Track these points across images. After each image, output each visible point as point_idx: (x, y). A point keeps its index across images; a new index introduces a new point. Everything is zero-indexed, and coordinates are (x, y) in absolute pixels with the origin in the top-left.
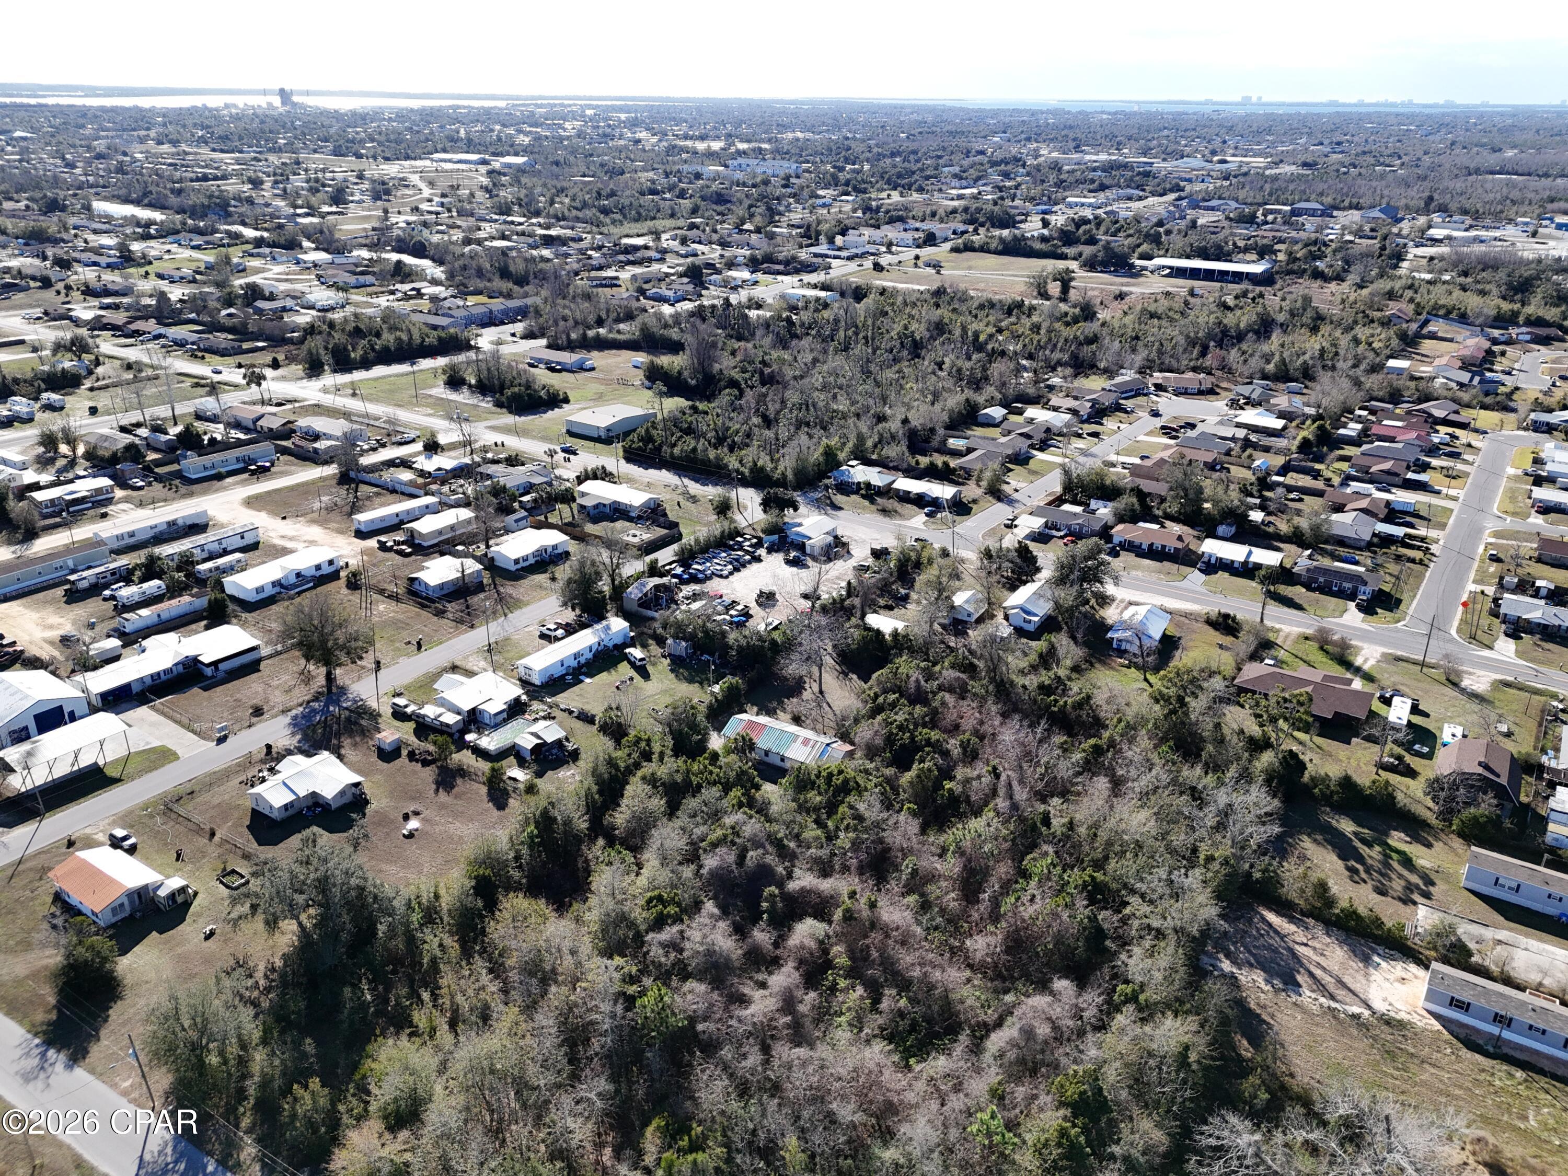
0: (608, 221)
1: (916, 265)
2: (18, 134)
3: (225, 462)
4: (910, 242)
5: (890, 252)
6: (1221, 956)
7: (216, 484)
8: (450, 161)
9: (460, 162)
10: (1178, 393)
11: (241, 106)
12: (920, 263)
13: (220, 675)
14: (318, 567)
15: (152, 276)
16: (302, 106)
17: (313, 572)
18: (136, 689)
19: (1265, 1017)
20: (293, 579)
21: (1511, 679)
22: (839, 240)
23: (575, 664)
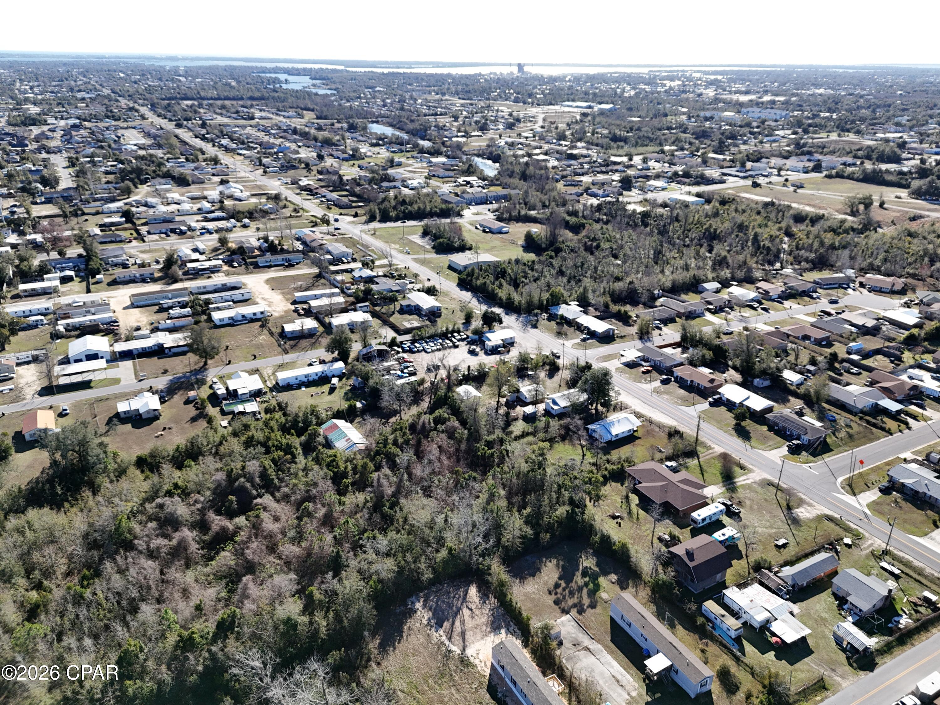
0: (615, 146)
1: (784, 185)
2: (378, 89)
3: (276, 260)
4: (801, 169)
5: (779, 175)
6: (422, 600)
7: (267, 269)
8: (571, 106)
9: (577, 107)
10: (872, 290)
11: (498, 73)
12: (788, 184)
13: (170, 353)
14: (255, 314)
15: (356, 166)
16: (527, 73)
17: (252, 316)
18: (135, 352)
19: (405, 635)
20: (240, 318)
21: (837, 516)
22: (749, 165)
23: (306, 380)
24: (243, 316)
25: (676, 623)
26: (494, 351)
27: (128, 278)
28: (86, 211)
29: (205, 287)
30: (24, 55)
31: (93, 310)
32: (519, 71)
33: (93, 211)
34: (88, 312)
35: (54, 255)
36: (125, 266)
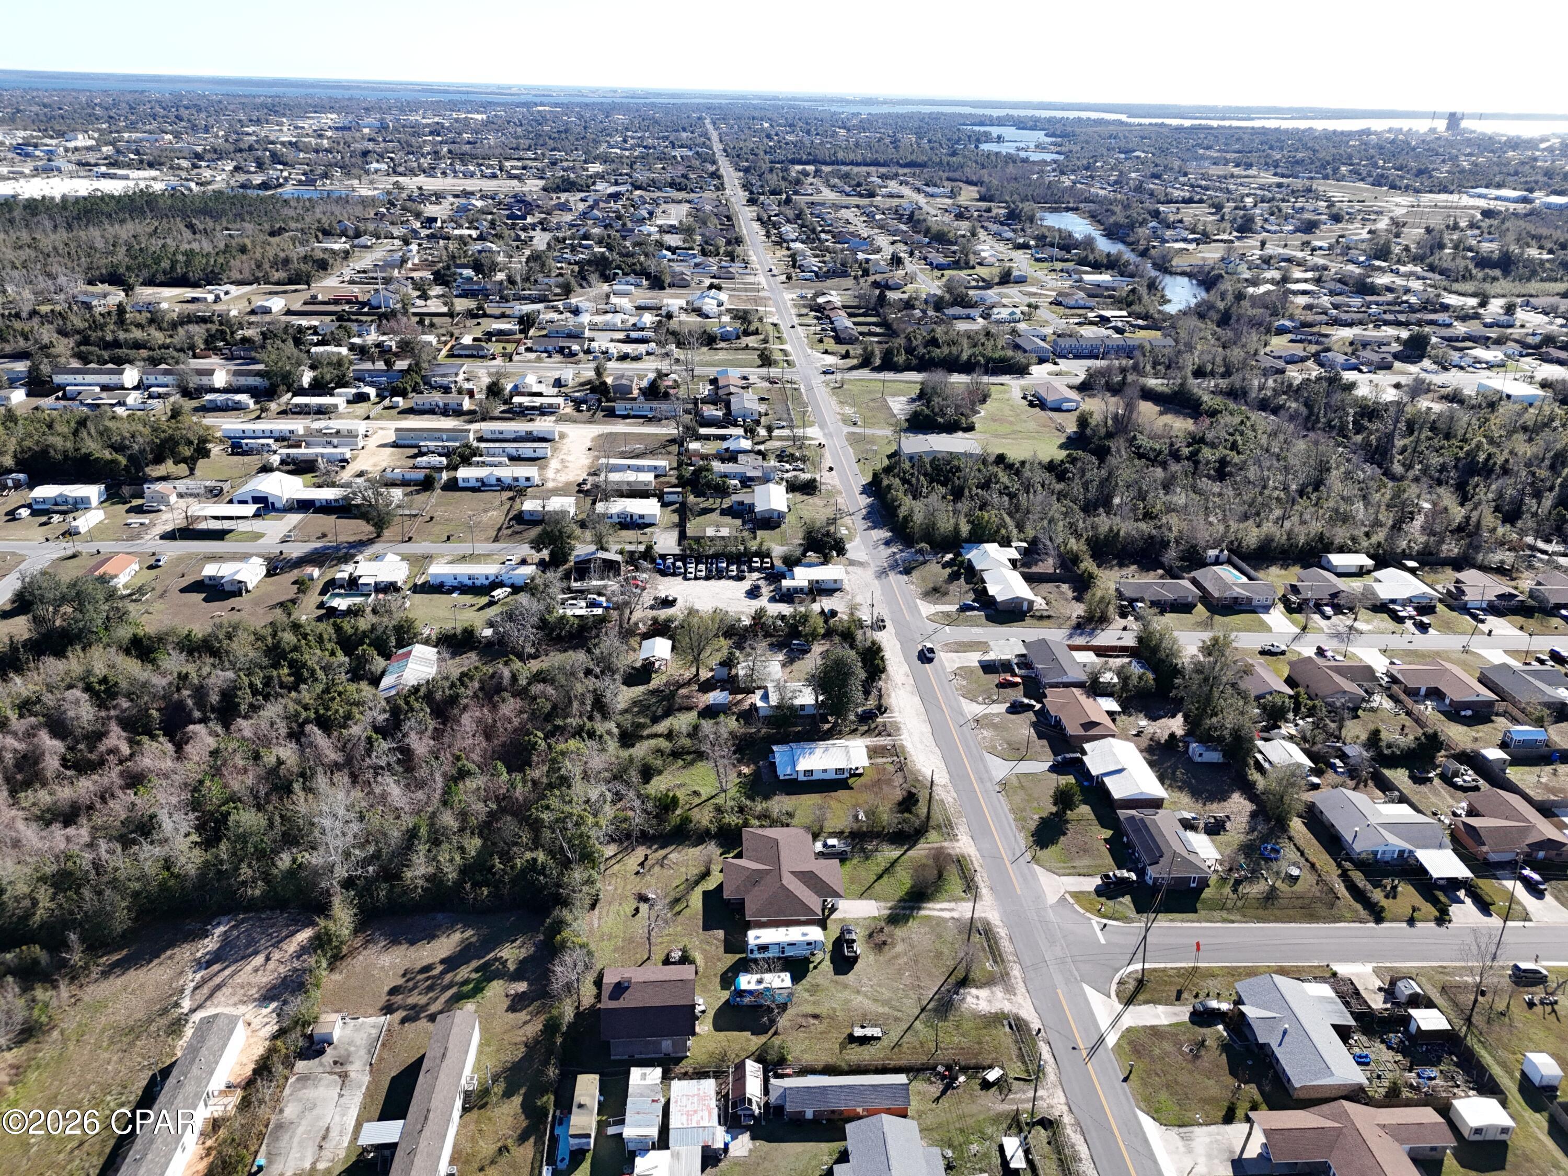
2: (1137, 154)
8: (1482, 196)
9: (1493, 198)
14: (516, 479)
17: (510, 482)
20: (493, 481)
23: (470, 583)
24: (499, 480)
25: (522, 1091)
26: (787, 597)
27: (427, 407)
28: (489, 311)
29: (501, 433)
30: (673, 96)
31: (335, 441)
32: (1448, 129)
33: (497, 312)
34: (330, 443)
35: (380, 365)
36: (446, 390)
